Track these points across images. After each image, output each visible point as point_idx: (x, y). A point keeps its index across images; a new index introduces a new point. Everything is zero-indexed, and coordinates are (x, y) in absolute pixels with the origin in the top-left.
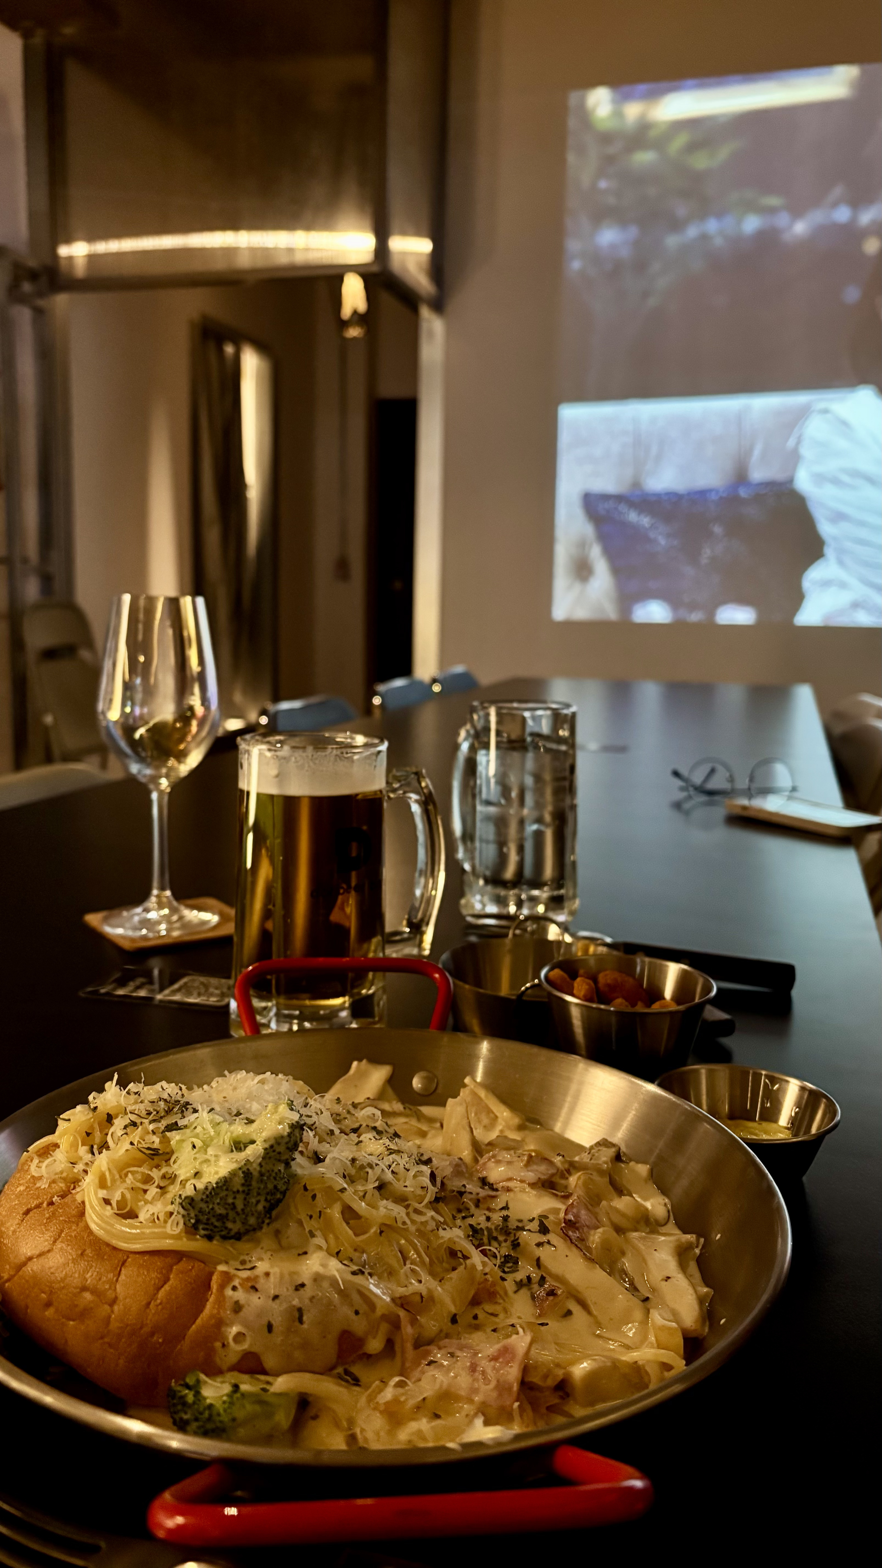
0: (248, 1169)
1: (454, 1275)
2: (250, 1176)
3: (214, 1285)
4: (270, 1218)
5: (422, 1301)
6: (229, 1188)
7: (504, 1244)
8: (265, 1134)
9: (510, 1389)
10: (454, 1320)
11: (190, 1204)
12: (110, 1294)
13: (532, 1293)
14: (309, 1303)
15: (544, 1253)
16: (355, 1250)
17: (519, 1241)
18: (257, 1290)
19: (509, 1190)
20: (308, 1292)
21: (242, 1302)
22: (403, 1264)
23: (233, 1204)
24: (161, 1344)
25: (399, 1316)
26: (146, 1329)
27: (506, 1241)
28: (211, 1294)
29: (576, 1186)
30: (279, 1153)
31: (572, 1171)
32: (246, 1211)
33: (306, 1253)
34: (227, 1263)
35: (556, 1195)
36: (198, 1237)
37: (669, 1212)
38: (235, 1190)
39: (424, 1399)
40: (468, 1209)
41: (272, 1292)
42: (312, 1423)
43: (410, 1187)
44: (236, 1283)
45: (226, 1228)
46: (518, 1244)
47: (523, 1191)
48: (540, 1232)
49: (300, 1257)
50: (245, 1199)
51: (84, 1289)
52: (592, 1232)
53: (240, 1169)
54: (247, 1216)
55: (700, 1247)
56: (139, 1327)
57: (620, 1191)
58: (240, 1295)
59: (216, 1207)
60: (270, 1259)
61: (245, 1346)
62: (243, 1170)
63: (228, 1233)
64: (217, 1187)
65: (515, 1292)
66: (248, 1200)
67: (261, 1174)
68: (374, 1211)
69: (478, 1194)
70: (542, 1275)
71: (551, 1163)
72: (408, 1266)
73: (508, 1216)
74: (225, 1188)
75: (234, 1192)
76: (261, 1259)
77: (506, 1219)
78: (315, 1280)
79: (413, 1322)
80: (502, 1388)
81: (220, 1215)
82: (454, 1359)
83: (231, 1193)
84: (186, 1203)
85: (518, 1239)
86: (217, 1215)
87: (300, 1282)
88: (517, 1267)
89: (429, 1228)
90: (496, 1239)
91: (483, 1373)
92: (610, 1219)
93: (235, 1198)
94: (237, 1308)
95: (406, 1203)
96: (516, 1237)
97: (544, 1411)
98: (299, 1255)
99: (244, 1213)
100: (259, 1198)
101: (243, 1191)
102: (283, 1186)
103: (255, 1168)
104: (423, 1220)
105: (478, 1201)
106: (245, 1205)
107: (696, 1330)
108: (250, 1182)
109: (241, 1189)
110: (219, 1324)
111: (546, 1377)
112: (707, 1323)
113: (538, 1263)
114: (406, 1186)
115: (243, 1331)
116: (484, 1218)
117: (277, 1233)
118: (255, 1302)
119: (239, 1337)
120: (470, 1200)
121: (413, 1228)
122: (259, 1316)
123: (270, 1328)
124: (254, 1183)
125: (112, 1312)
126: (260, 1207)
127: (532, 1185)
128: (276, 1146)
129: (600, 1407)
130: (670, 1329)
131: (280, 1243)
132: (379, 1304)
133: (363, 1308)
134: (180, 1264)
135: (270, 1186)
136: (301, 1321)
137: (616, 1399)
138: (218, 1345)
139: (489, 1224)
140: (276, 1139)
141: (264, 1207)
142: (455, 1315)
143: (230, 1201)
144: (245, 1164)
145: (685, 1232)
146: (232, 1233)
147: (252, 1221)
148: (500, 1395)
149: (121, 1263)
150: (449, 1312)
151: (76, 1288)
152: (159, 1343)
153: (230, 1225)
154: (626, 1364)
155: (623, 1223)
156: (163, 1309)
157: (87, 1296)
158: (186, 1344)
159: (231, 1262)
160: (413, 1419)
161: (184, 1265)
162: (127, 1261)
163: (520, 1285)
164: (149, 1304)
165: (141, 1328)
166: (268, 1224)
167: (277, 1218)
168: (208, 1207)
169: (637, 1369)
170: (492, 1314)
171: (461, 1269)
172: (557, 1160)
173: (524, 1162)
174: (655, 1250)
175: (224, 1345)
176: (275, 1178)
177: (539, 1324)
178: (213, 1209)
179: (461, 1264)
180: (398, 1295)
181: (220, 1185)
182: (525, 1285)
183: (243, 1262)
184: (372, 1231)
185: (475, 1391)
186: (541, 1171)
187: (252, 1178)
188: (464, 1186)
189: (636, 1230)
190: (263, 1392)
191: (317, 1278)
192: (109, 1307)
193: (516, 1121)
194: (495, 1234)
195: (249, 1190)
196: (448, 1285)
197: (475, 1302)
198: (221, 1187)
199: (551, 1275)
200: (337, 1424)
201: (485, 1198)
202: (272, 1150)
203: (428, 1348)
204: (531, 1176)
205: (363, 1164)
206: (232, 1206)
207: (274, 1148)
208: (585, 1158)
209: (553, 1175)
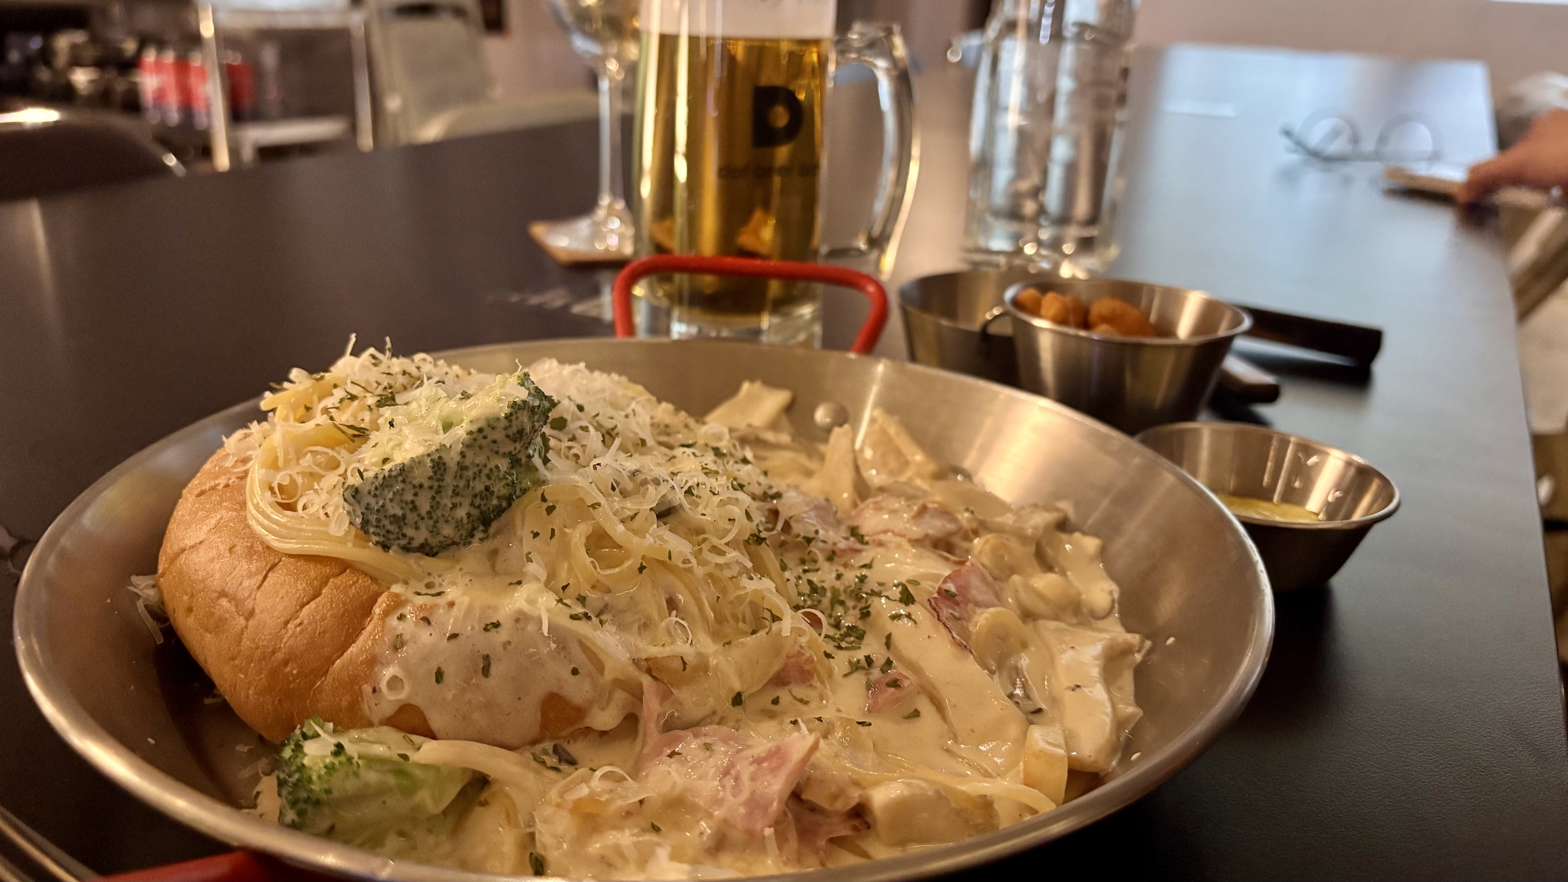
0: (440, 458)
1: (750, 640)
2: (442, 468)
3: (377, 610)
4: (485, 531)
5: (684, 669)
6: (408, 480)
7: (851, 612)
8: (474, 413)
9: (765, 808)
10: (737, 700)
11: (354, 497)
12: (249, 604)
13: (868, 679)
14: (501, 649)
15: (901, 630)
16: (593, 587)
17: (870, 610)
18: (429, 623)
19: (881, 544)
20: (502, 636)
21: (406, 637)
22: (667, 614)
23: (413, 502)
24: (296, 677)
25: (641, 684)
26: (279, 656)
27: (854, 608)
28: (370, 620)
29: (980, 552)
30: (495, 442)
31: (981, 531)
32: (433, 515)
33: (519, 583)
34: (406, 583)
35: (947, 559)
36: (371, 544)
37: (1113, 601)
38: (416, 482)
39: (641, 802)
40: (815, 561)
41: (449, 629)
42: (479, 810)
43: (709, 515)
44: (407, 609)
45: (404, 535)
46: (868, 614)
47: (899, 547)
48: (901, 601)
49: (512, 586)
50: (433, 498)
51: (223, 594)
52: (978, 611)
53: (429, 455)
54: (436, 522)
55: (1144, 652)
56: (270, 650)
57: (1046, 564)
58: (408, 627)
59: (389, 505)
60: (466, 585)
61: (403, 695)
62: (433, 458)
63: (409, 543)
64: (390, 476)
65: (845, 675)
66: (438, 499)
67: (462, 467)
68: (636, 539)
69: (835, 544)
70: (888, 658)
71: (954, 520)
72: (674, 619)
73: (865, 577)
74: (400, 478)
75: (414, 487)
76: (453, 583)
77: (862, 579)
78: (517, 620)
79: (665, 696)
80: (755, 804)
81: (394, 516)
82: (708, 753)
83: (410, 486)
84: (347, 494)
85: (869, 607)
86: (390, 516)
87: (495, 621)
88: (860, 644)
89: (727, 573)
90: (842, 603)
91: (737, 779)
92: (1017, 599)
93: (416, 495)
94: (398, 644)
95: (702, 537)
96: (867, 604)
97: (822, 843)
98: (511, 584)
99: (431, 518)
100: (456, 500)
101: (431, 487)
102: (502, 489)
103: (452, 458)
104: (718, 562)
105: (834, 553)
106: (432, 507)
107: (1096, 762)
108: (442, 475)
109: (426, 484)
110: (373, 662)
111: (835, 797)
112: (1119, 756)
113: (888, 642)
114: (704, 515)
115: (401, 675)
116: (834, 575)
117: (494, 554)
118: (426, 637)
119: (394, 683)
120: (821, 550)
121: (700, 571)
122: (425, 659)
123: (439, 676)
124: (449, 479)
125: (246, 627)
126: (461, 513)
127: (916, 542)
128: (487, 432)
129: (915, 849)
130: (1052, 756)
131: (493, 567)
132: (609, 665)
133: (586, 666)
134: (340, 578)
135: (479, 486)
136: (486, 671)
137: (942, 841)
138: (367, 688)
139: (838, 584)
140: (488, 420)
141: (469, 515)
142: (739, 695)
143: (409, 497)
144: (437, 450)
145: (1129, 630)
146: (416, 543)
147: (448, 531)
148: (750, 814)
149: (269, 566)
150: (731, 689)
151: (216, 591)
152: (293, 674)
153: (410, 532)
154: (967, 797)
155: (1040, 607)
156: (301, 632)
157: (224, 602)
158: (328, 682)
159: (412, 582)
160: (615, 827)
161: (346, 578)
162: (279, 565)
163: (855, 667)
164: (287, 623)
165: (273, 653)
166: (482, 540)
167: (498, 532)
168: (377, 503)
169: (986, 804)
170: (801, 701)
171: (762, 633)
172: (964, 517)
173: (913, 513)
174: (1072, 648)
175: (374, 691)
176: (489, 477)
177: (859, 723)
178: (383, 506)
179: (764, 627)
180: (644, 656)
181: (393, 474)
182: (863, 668)
183: (429, 586)
184: (627, 564)
185: (718, 802)
186: (935, 526)
187: (445, 470)
188: (817, 532)
189: (1056, 618)
190: (401, 760)
191: (520, 618)
192: (244, 621)
193: (931, 467)
194: (842, 597)
195: (439, 486)
196: (736, 653)
197: (780, 680)
198: (396, 477)
199: (901, 659)
200: (510, 817)
201: (844, 551)
202: (481, 435)
203: (681, 733)
204: (916, 531)
205: (646, 479)
206: (411, 506)
207: (485, 433)
208: (1008, 519)
209: (952, 534)
